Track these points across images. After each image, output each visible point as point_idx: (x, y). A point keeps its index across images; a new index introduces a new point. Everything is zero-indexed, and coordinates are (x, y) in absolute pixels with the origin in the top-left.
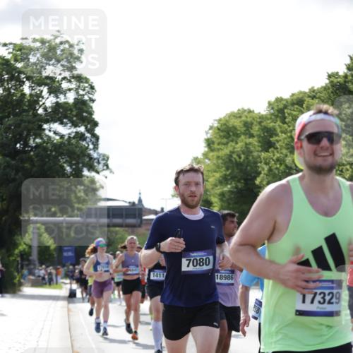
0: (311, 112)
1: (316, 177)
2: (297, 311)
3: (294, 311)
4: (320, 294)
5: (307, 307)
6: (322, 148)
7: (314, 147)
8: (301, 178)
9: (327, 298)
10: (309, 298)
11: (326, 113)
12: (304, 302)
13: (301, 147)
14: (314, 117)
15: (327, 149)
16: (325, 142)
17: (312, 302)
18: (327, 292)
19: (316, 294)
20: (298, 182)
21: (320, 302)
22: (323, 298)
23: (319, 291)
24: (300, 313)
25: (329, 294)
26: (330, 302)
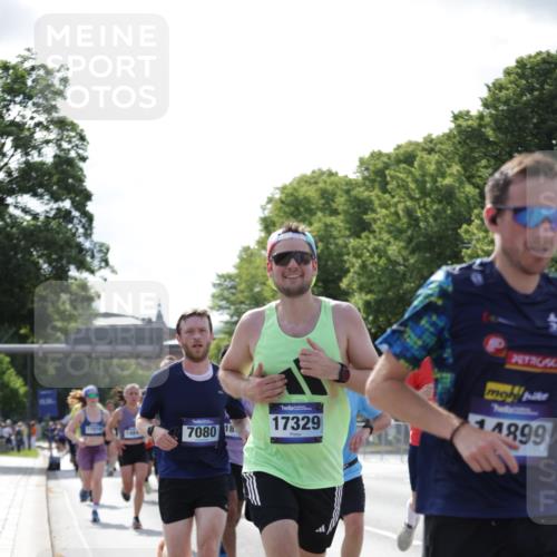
0: (280, 231)
1: (287, 299)
2: (272, 438)
3: (269, 439)
4: (293, 418)
5: (281, 433)
6: (290, 269)
7: (282, 268)
9: (302, 423)
10: (281, 423)
11: (296, 231)
12: (277, 428)
14: (282, 237)
15: (296, 269)
16: (293, 263)
17: (285, 428)
18: (300, 416)
19: (288, 418)
21: (293, 428)
22: (297, 423)
23: (291, 416)
24: (275, 440)
25: (303, 419)
26: (304, 428)
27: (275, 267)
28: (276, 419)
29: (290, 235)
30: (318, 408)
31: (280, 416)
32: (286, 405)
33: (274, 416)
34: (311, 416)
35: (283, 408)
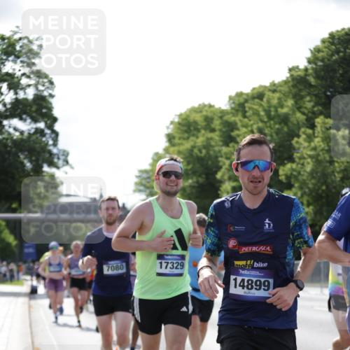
1: (167, 198)
2: (157, 273)
4: (171, 263)
5: (163, 271)
6: (171, 181)
7: (167, 180)
8: (157, 199)
9: (175, 265)
10: (164, 265)
11: (175, 160)
12: (161, 267)
13: (159, 179)
14: (168, 162)
15: (174, 181)
16: (173, 177)
17: (166, 268)
18: (175, 262)
19: (168, 263)
20: (156, 202)
21: (171, 268)
22: (173, 265)
23: (170, 261)
24: (159, 274)
26: (176, 268)
27: (161, 177)
28: (161, 263)
29: (172, 162)
30: (183, 257)
31: (163, 261)
32: (167, 255)
33: (160, 261)
34: (180, 262)
35: (166, 257)
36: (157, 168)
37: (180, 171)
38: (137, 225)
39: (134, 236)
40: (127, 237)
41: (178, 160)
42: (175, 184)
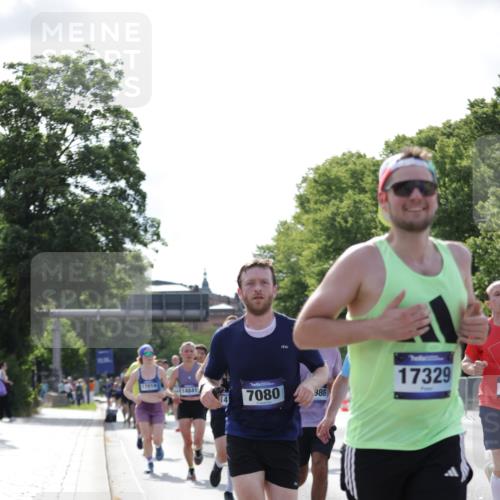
0: (399, 156)
1: (409, 235)
2: (396, 393)
3: (393, 394)
4: (424, 370)
5: (409, 388)
6: (413, 201)
7: (403, 199)
8: (389, 240)
9: (434, 375)
10: (410, 375)
11: (417, 157)
12: (404, 381)
13: (387, 199)
14: (402, 163)
15: (420, 202)
16: (416, 194)
17: (415, 381)
18: (432, 367)
19: (418, 371)
20: (386, 243)
21: (424, 381)
22: (429, 375)
23: (422, 367)
24: (400, 396)
25: (435, 371)
26: (436, 381)
27: (392, 196)
28: (403, 372)
29: (411, 161)
30: (448, 357)
31: (408, 368)
32: (416, 355)
33: (401, 367)
34: (443, 367)
35: (413, 358)
36: (381, 179)
37: (430, 178)
38: (347, 292)
39: (343, 315)
40: (328, 317)
41: (422, 155)
42: (423, 205)
